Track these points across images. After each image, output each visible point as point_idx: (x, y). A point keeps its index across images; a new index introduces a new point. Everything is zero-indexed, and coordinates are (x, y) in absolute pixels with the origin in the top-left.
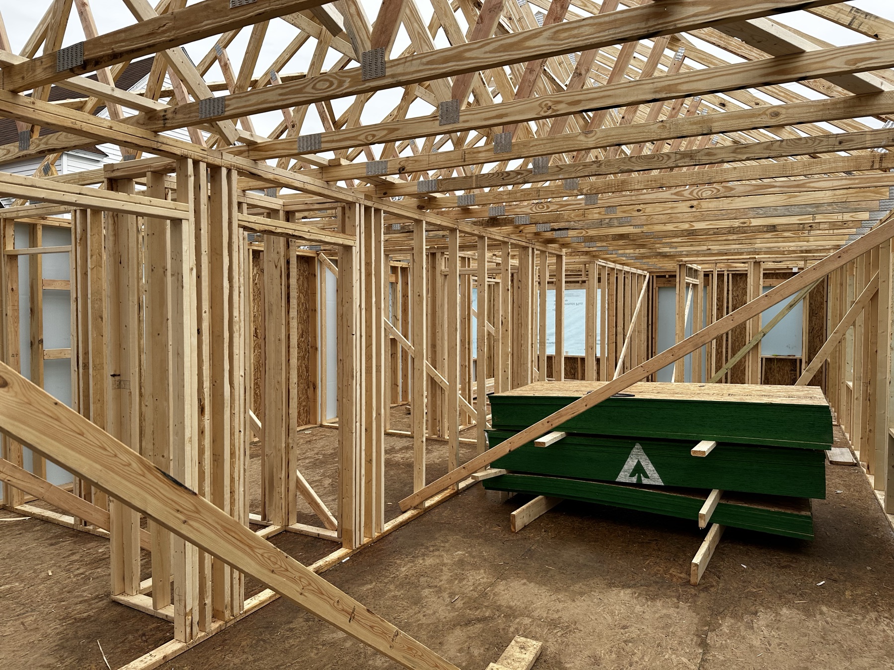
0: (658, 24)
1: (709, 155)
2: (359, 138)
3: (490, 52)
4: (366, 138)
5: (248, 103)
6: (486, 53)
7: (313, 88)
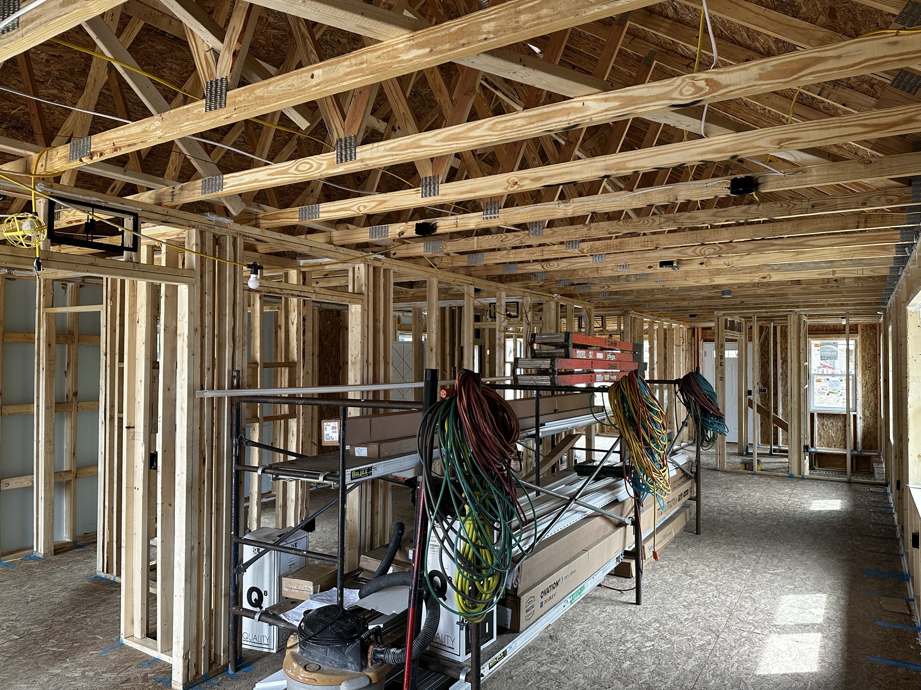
0: (577, 118)
1: (691, 219)
2: (353, 209)
3: (442, 141)
4: (358, 209)
5: (241, 182)
6: (438, 141)
7: (296, 169)
